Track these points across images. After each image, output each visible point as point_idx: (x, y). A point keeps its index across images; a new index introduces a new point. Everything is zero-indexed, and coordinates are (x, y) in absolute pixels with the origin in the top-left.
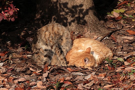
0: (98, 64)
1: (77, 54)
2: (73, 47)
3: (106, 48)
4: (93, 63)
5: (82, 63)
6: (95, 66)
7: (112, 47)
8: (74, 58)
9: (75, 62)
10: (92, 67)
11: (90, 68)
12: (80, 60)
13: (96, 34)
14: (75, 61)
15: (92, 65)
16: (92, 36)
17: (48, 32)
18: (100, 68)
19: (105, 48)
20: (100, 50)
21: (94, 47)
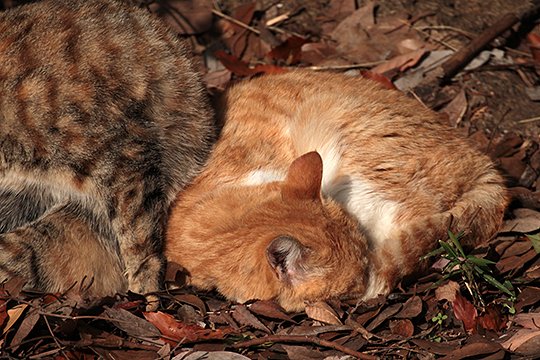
0: (386, 274)
1: (230, 201)
2: (220, 148)
3: (463, 145)
4: (348, 274)
5: (256, 278)
6: (363, 292)
7: (522, 127)
8: (206, 232)
9: (212, 261)
10: (343, 305)
11: (320, 314)
12: (241, 250)
13: (420, 27)
14: (213, 254)
15: (338, 288)
16: (387, 40)
17: (35, 81)
18: (393, 318)
19: (452, 148)
20: (411, 164)
21: (366, 143)
